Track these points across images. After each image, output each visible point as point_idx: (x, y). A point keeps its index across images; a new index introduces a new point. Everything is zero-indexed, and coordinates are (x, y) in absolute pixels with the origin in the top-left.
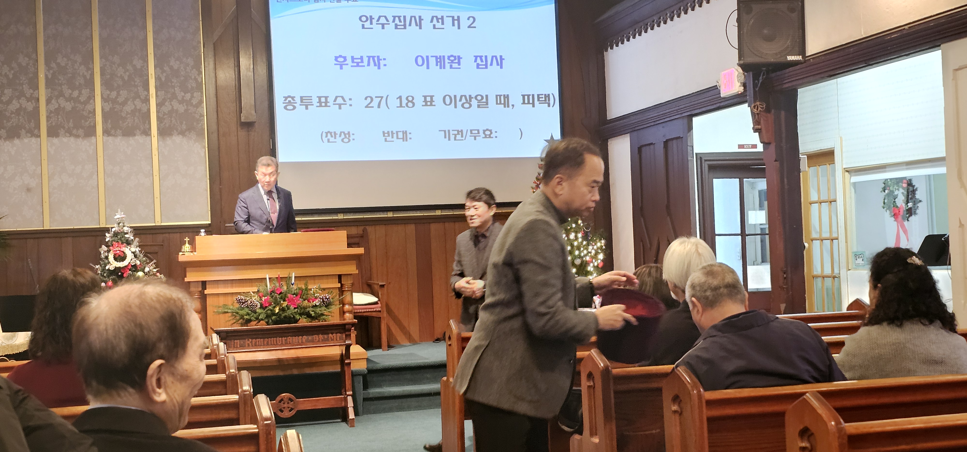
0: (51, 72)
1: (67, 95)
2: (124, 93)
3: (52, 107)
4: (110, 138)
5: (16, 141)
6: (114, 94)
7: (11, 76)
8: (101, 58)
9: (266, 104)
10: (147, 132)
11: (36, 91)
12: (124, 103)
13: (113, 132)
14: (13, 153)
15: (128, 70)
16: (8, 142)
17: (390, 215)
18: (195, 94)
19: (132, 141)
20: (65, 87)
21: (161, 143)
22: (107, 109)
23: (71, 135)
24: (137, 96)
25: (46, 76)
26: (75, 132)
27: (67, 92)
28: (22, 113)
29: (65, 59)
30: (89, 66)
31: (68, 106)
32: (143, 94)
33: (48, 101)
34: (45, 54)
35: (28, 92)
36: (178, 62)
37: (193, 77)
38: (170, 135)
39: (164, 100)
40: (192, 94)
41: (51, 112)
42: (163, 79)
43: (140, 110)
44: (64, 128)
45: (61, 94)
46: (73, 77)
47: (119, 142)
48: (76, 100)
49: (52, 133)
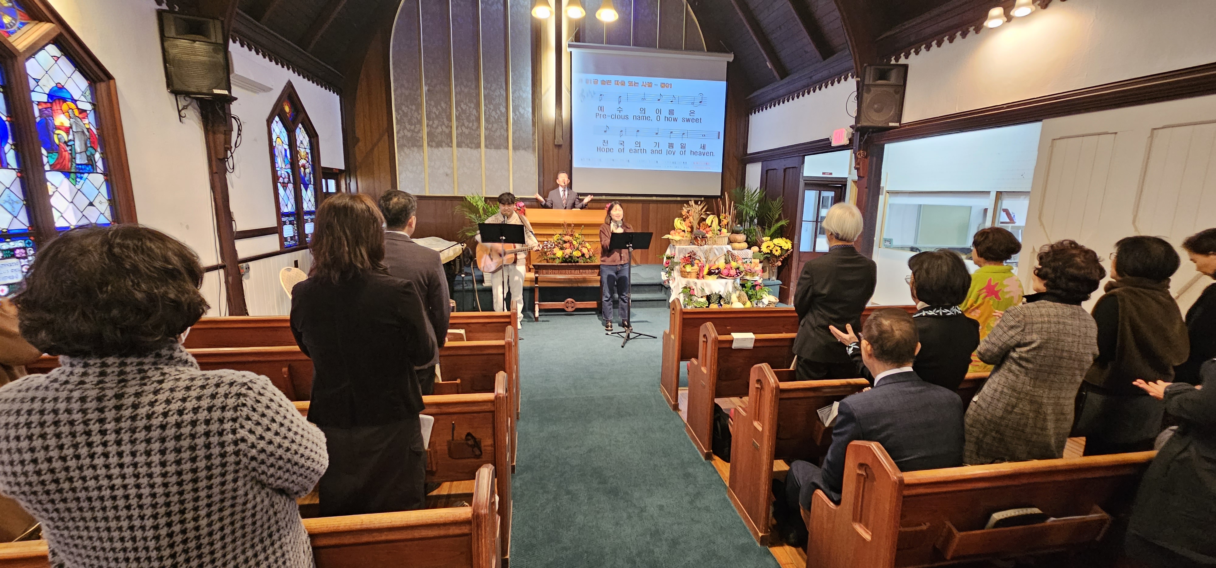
0: (459, 112)
1: (466, 125)
2: (495, 125)
3: (459, 132)
4: (488, 150)
5: (441, 149)
6: (490, 126)
7: (437, 113)
8: (485, 106)
9: (569, 135)
10: (507, 148)
11: (451, 123)
12: (495, 132)
13: (489, 146)
14: (439, 155)
15: (499, 113)
17: (629, 198)
19: (499, 151)
20: (465, 121)
21: (514, 154)
22: (487, 134)
23: (468, 147)
24: (502, 127)
25: (456, 115)
26: (470, 145)
27: (466, 124)
28: (443, 134)
29: (466, 105)
30: (479, 110)
31: (467, 131)
32: (505, 127)
33: (457, 128)
34: (455, 102)
36: (524, 111)
37: (531, 119)
38: (518, 149)
39: (516, 131)
41: (459, 134)
42: (516, 119)
43: (504, 135)
44: (464, 143)
45: (463, 125)
46: (469, 116)
47: (493, 152)
48: (471, 128)
49: (459, 145)
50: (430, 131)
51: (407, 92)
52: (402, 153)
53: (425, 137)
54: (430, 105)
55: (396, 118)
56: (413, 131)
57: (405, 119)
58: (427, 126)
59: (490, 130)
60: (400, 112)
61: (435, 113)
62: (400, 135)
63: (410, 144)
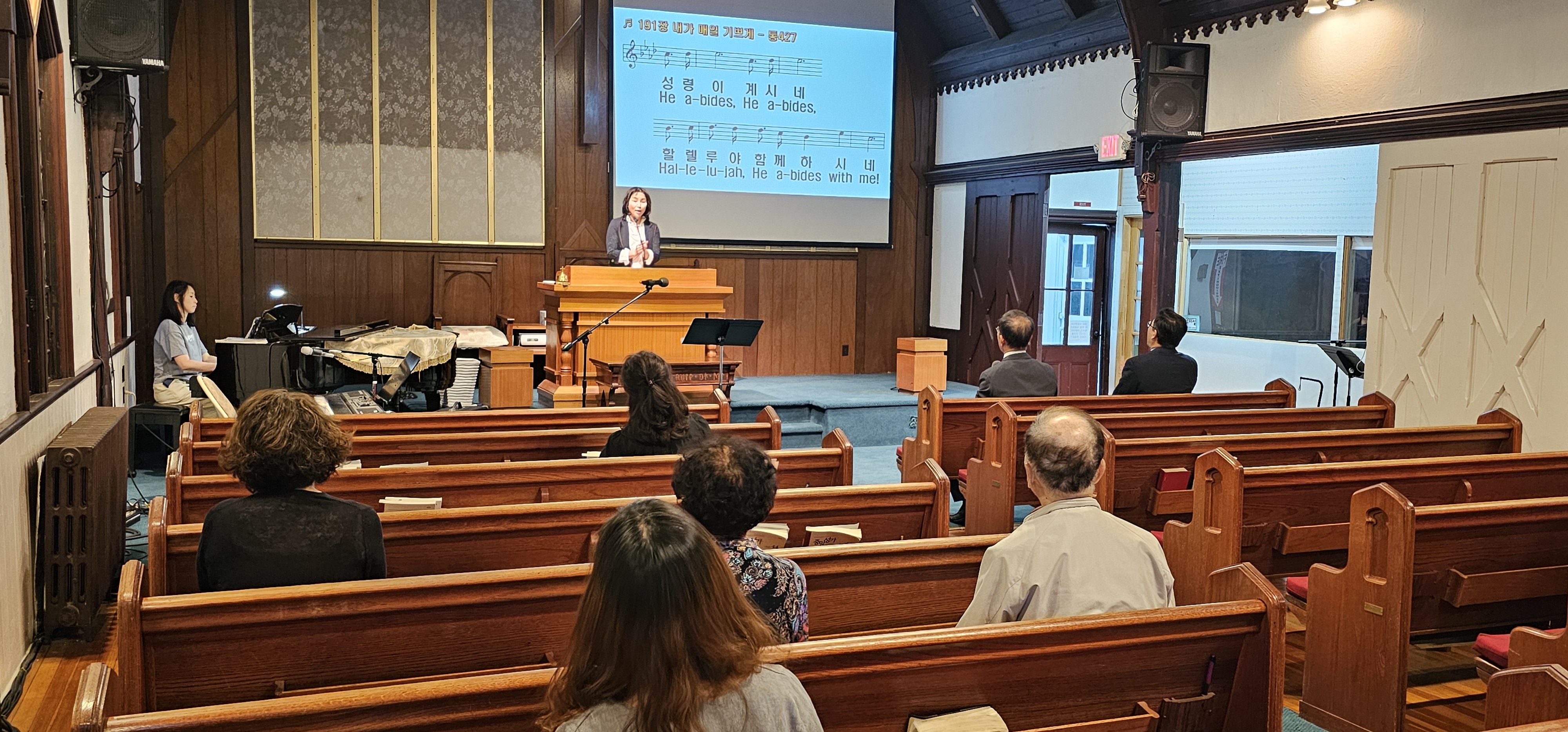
0: (386, 74)
1: (402, 101)
2: (461, 103)
3: (386, 114)
4: (445, 150)
5: (348, 146)
6: (450, 103)
7: (341, 74)
8: (438, 63)
9: (605, 122)
10: (483, 147)
11: (370, 94)
12: (461, 114)
13: (448, 143)
14: (344, 159)
15: (466, 79)
16: (338, 147)
18: (534, 110)
19: (467, 154)
20: (399, 92)
21: (497, 158)
22: (443, 118)
23: (405, 143)
24: (474, 107)
25: (380, 78)
26: (409, 140)
27: (402, 98)
28: (355, 116)
29: (401, 62)
30: (427, 71)
31: (403, 112)
32: (480, 105)
33: (382, 106)
34: (380, 55)
35: (362, 94)
36: (518, 75)
37: (532, 91)
38: (507, 150)
39: (502, 114)
40: (531, 109)
41: (385, 118)
42: (502, 91)
43: (477, 122)
44: (397, 135)
45: (396, 99)
46: (409, 82)
47: (455, 154)
48: (411, 107)
49: (385, 140)
50: (327, 109)
51: (281, 32)
52: (267, 154)
53: (316, 121)
54: (330, 58)
55: (257, 82)
56: (291, 109)
57: (275, 84)
58: (321, 99)
59: (451, 111)
60: (265, 70)
61: (338, 74)
62: (262, 116)
63: (284, 136)
